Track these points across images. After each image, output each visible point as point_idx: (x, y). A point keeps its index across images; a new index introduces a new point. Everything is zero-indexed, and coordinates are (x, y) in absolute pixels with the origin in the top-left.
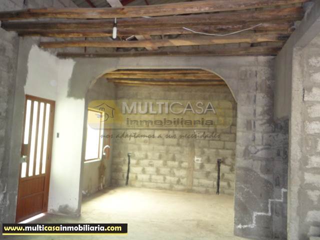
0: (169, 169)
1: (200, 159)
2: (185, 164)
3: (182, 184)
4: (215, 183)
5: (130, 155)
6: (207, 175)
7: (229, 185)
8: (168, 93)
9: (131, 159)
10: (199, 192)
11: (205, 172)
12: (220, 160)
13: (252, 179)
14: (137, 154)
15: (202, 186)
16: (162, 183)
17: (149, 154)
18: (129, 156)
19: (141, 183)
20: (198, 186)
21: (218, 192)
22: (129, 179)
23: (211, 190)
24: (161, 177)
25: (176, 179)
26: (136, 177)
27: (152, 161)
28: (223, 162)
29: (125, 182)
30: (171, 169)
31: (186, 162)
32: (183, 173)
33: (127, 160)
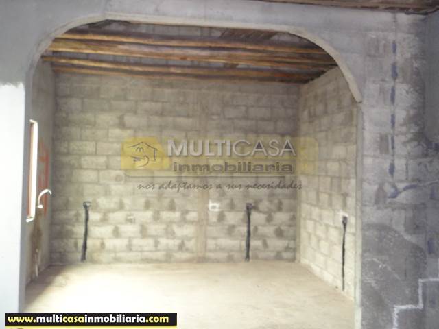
0: (164, 226)
1: (217, 205)
2: (192, 215)
3: (187, 250)
4: (244, 243)
5: (88, 204)
6: (231, 230)
7: (265, 244)
8: (158, 90)
9: (90, 213)
10: (218, 261)
11: (226, 227)
12: (251, 204)
13: (392, 244)
14: (103, 202)
15: (222, 250)
16: (151, 251)
17: (127, 201)
18: (86, 207)
19: (113, 255)
20: (215, 251)
21: (248, 257)
22: (88, 250)
23: (236, 255)
24: (151, 241)
25: (177, 242)
26: (103, 245)
27: (132, 212)
28: (256, 208)
29: (79, 256)
30: (168, 226)
31: (194, 211)
32: (188, 230)
33: (83, 215)
